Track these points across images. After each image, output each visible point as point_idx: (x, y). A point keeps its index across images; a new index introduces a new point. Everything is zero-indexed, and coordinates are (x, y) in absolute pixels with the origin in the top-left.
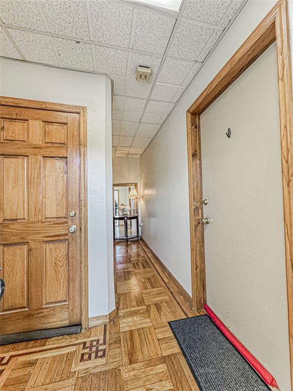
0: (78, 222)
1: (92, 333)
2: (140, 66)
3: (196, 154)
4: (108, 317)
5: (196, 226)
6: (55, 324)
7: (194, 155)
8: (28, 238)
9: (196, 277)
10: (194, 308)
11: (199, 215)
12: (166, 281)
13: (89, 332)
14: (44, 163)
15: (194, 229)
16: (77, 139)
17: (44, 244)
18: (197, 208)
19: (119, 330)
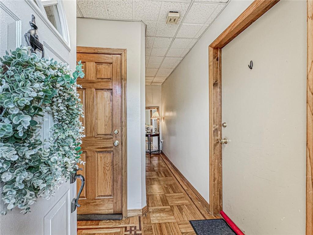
0: (120, 138)
1: (130, 222)
2: (170, 12)
3: (216, 83)
4: (141, 211)
5: (215, 145)
6: (104, 211)
7: (215, 84)
8: (86, 148)
9: (214, 187)
10: (212, 213)
11: (217, 136)
12: (186, 188)
13: (128, 220)
14: (96, 93)
15: (213, 147)
16: (120, 75)
17: (97, 154)
18: (216, 129)
19: (150, 221)
